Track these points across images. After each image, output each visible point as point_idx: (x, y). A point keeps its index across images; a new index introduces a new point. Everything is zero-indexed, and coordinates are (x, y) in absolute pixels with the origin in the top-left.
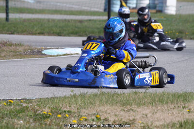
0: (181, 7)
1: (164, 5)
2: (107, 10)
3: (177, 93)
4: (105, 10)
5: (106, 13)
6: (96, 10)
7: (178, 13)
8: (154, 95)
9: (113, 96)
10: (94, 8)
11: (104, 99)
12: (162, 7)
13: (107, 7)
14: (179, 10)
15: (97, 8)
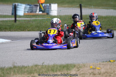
0: (61, 10)
1: (50, 10)
2: (14, 14)
3: (63, 65)
4: (12, 14)
5: (14, 16)
6: (7, 14)
7: (59, 15)
8: (48, 67)
9: (21, 68)
10: (6, 13)
11: (16, 71)
12: (49, 11)
13: (14, 12)
14: (60, 13)
15: (7, 13)
